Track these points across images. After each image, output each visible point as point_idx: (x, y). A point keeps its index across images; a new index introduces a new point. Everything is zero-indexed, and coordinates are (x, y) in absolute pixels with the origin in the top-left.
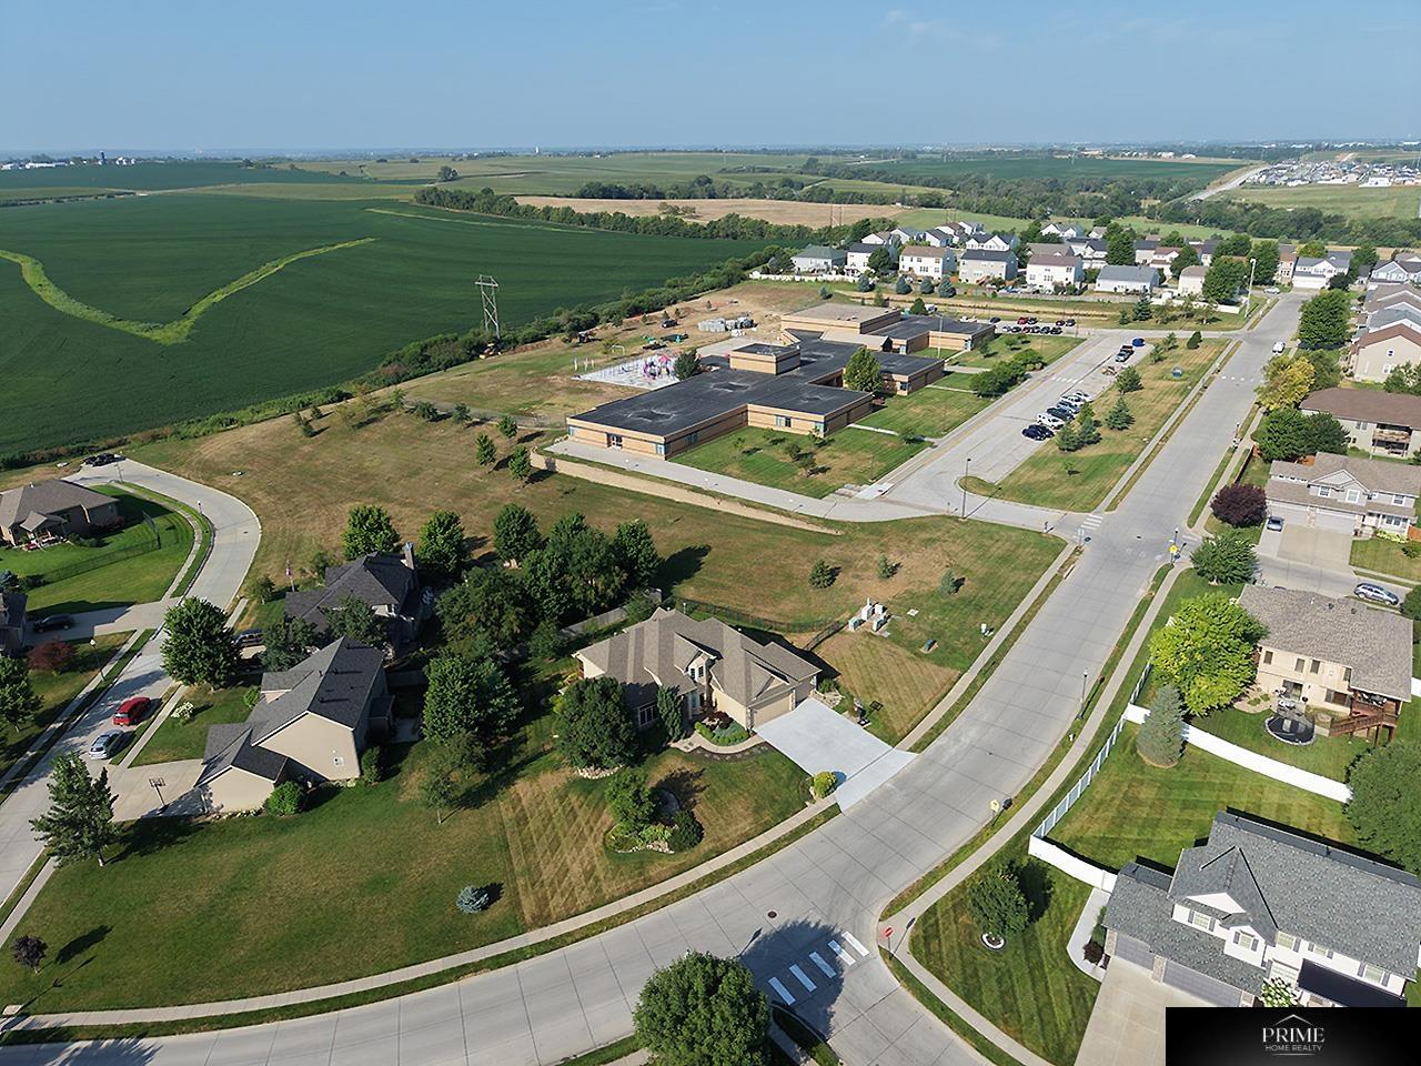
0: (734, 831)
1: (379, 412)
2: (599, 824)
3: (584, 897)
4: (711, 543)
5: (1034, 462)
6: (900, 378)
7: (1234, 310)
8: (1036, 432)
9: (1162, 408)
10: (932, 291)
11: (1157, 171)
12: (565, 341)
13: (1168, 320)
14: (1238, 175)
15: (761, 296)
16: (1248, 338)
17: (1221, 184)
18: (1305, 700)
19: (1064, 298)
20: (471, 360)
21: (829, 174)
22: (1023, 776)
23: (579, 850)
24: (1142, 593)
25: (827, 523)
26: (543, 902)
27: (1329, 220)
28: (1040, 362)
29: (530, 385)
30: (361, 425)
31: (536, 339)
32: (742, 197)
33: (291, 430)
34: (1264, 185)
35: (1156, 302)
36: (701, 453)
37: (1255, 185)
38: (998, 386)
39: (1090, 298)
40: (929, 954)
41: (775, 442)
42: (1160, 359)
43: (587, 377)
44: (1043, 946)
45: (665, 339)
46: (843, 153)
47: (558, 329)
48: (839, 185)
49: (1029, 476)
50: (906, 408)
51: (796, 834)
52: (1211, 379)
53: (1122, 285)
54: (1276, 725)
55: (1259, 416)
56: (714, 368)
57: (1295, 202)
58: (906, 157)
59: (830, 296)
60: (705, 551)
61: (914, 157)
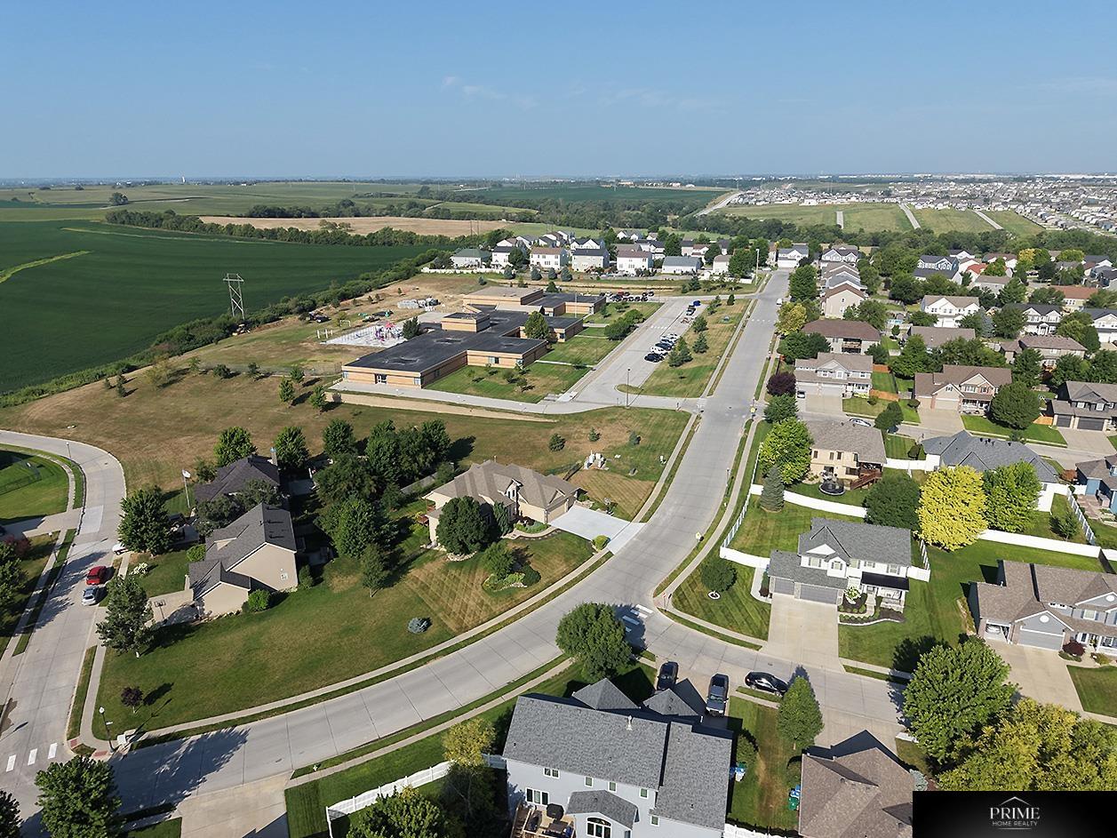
0: (558, 571)
1: (176, 375)
2: (475, 581)
3: (483, 616)
4: (474, 434)
5: (657, 374)
6: (559, 331)
7: (748, 281)
8: (652, 357)
9: (723, 339)
10: (556, 278)
11: (672, 196)
12: (301, 319)
13: (711, 289)
14: (724, 198)
15: (435, 284)
16: (760, 297)
17: (715, 204)
18: (836, 475)
19: (645, 279)
20: (227, 337)
21: (442, 198)
22: (706, 526)
23: (470, 595)
24: (740, 435)
25: (546, 416)
26: (460, 622)
27: (786, 226)
28: (640, 318)
29: (289, 350)
30: (165, 385)
31: (274, 319)
32: (384, 216)
33: (103, 393)
34: (742, 205)
35: (702, 278)
36: (445, 382)
37: (736, 205)
38: (620, 333)
39: (660, 278)
40: (684, 607)
41: (492, 374)
42: (712, 312)
43: (332, 342)
44: (739, 594)
45: (377, 315)
46: (445, 183)
47: (288, 312)
48: (454, 207)
49: (656, 382)
50: (567, 350)
51: (593, 568)
52: (746, 321)
53: (679, 269)
54: (825, 487)
55: (778, 340)
56: (430, 330)
57: (764, 216)
58: (494, 186)
59: (485, 283)
60: (472, 440)
61: (500, 186)
